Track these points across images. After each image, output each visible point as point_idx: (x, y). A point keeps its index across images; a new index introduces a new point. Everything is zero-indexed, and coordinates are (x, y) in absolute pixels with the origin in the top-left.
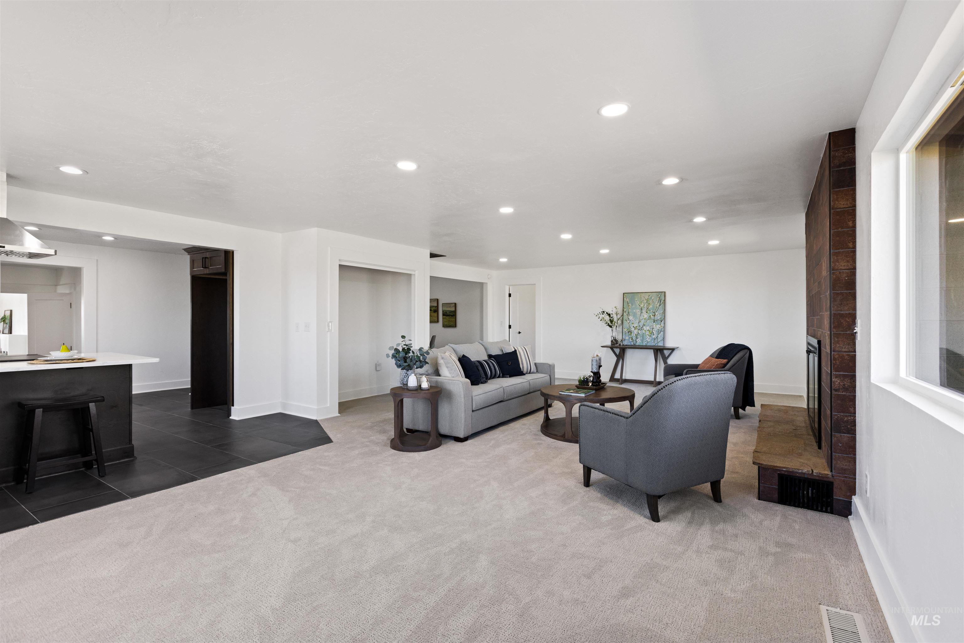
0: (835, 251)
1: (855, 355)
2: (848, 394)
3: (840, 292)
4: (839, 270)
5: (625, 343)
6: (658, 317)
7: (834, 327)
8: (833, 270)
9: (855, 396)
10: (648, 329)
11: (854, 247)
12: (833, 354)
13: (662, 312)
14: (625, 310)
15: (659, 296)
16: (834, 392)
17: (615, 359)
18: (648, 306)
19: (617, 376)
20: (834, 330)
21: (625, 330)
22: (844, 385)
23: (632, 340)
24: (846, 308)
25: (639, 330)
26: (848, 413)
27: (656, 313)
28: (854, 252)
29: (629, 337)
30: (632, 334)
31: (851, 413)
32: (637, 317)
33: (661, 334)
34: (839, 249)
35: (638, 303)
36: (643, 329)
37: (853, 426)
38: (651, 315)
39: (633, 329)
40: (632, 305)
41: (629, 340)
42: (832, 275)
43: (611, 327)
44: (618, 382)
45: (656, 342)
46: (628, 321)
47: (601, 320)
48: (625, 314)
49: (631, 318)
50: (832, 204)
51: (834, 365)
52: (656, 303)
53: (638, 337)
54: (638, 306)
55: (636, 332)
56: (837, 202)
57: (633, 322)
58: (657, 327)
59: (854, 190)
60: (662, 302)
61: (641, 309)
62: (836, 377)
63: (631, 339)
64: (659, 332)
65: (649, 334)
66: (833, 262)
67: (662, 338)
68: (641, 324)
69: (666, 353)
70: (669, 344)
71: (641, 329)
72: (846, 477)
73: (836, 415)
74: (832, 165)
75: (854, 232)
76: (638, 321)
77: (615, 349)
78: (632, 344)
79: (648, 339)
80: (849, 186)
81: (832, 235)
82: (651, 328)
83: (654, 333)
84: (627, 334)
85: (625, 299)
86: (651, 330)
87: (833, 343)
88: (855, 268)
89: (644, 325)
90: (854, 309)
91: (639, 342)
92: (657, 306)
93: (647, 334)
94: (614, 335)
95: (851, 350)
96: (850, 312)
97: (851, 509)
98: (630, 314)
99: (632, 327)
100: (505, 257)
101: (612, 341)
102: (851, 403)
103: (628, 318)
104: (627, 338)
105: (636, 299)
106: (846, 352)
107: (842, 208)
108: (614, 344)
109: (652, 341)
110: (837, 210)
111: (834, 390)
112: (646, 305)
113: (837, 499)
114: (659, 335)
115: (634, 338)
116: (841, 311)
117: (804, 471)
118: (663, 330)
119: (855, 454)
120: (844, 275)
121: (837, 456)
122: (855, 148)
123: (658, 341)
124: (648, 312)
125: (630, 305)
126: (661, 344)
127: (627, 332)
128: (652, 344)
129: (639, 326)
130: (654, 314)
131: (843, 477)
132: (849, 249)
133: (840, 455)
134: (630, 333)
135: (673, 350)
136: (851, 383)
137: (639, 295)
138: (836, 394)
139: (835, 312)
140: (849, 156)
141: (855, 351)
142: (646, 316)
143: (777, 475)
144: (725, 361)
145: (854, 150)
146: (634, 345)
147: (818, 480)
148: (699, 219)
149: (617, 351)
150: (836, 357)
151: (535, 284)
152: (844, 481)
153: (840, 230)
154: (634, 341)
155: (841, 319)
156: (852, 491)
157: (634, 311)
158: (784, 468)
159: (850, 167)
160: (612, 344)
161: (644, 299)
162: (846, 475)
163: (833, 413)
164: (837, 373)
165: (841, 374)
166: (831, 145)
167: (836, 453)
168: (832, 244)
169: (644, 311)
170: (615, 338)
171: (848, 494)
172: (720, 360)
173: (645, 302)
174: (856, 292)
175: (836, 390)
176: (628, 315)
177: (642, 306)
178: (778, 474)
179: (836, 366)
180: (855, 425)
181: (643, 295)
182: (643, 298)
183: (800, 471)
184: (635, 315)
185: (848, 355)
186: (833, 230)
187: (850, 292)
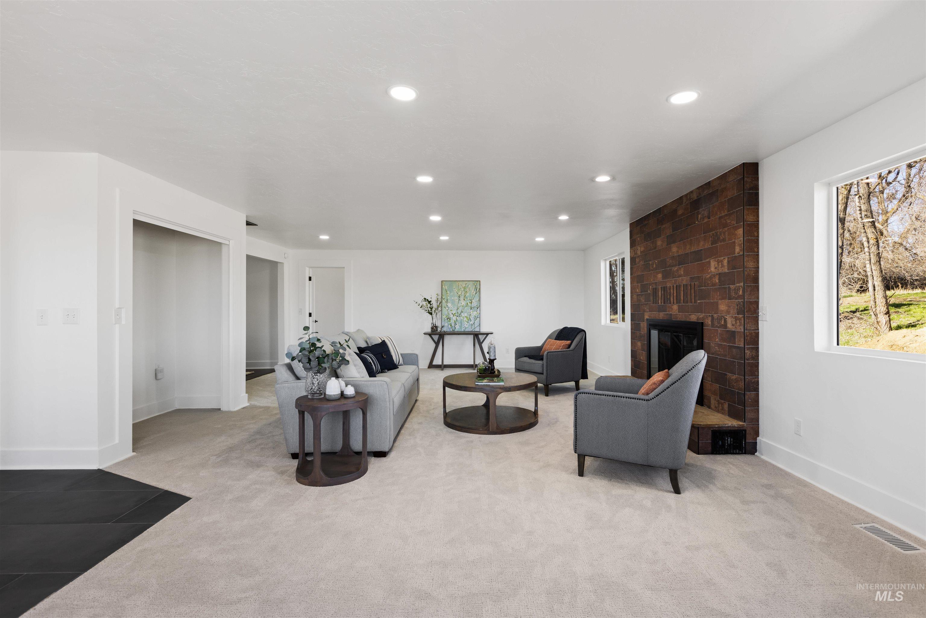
0: (747, 253)
1: (759, 332)
2: (754, 361)
3: (750, 285)
4: (749, 268)
5: (445, 329)
6: (475, 304)
7: (747, 311)
8: (746, 268)
9: (759, 362)
10: (465, 316)
11: (758, 252)
12: (746, 332)
13: (478, 299)
14: (443, 297)
15: (475, 285)
16: (746, 361)
17: (434, 345)
18: (465, 294)
19: (437, 361)
20: (746, 314)
21: (444, 317)
22: (752, 355)
23: (451, 327)
24: (753, 297)
25: (457, 316)
26: (754, 376)
27: (473, 301)
28: (758, 255)
29: (448, 324)
30: (451, 321)
31: (756, 376)
32: (455, 304)
33: (477, 320)
34: (749, 252)
35: (456, 290)
36: (461, 316)
37: (757, 385)
38: (468, 302)
39: (452, 316)
40: (450, 292)
41: (448, 326)
42: (745, 272)
43: (431, 314)
44: (440, 368)
45: (473, 327)
46: (447, 308)
47: (421, 307)
48: (443, 301)
49: (449, 305)
50: (745, 218)
51: (747, 340)
52: (473, 292)
53: (456, 323)
54: (456, 293)
55: (454, 318)
56: (748, 216)
57: (450, 308)
58: (474, 314)
59: (758, 209)
60: (478, 290)
61: (459, 296)
62: (748, 349)
63: (450, 325)
64: (476, 318)
65: (467, 320)
66: (746, 262)
67: (478, 324)
68: (459, 311)
69: (481, 337)
70: (484, 330)
71: (459, 316)
72: (753, 424)
73: (748, 378)
74: (745, 188)
75: (758, 240)
76: (456, 308)
77: (433, 336)
78: (452, 330)
79: (466, 324)
80: (755, 206)
81: (745, 241)
82: (468, 315)
83: (471, 319)
84: (446, 321)
85: (443, 286)
86: (469, 316)
87: (746, 324)
88: (758, 268)
89: (462, 312)
90: (758, 298)
91: (458, 329)
92: (474, 294)
93: (465, 320)
94: (434, 322)
95: (756, 328)
96: (755, 300)
97: (756, 448)
98: (449, 301)
99: (451, 314)
100: (328, 235)
101: (432, 328)
102: (756, 368)
103: (447, 306)
104: (446, 325)
105: (454, 287)
106: (753, 330)
107: (751, 222)
108: (435, 331)
109: (470, 327)
110: (748, 223)
111: (746, 359)
112: (463, 293)
113: (748, 442)
114: (475, 322)
115: (453, 325)
116: (750, 299)
117: (729, 425)
118: (478, 317)
119: (758, 406)
120: (752, 272)
121: (748, 409)
122: (758, 177)
123: (475, 327)
124: (466, 299)
125: (448, 292)
126: (477, 330)
127: (446, 318)
128: (469, 329)
129: (458, 313)
130: (471, 301)
131: (751, 425)
132: (755, 253)
133: (750, 408)
134: (448, 320)
135: (487, 334)
136: (756, 353)
137: (457, 283)
138: (748, 362)
139: (747, 300)
140: (755, 183)
141: (758, 330)
142: (463, 303)
143: (710, 431)
144: (568, 342)
145: (757, 179)
146: (453, 331)
147: (737, 430)
148: (564, 217)
149: (436, 337)
150: (748, 334)
151: (344, 268)
152: (752, 428)
153: (750, 238)
154: (453, 327)
155: (750, 306)
156: (757, 434)
157: (453, 298)
158: (716, 425)
159: (756, 192)
160: (432, 331)
161: (462, 287)
162: (753, 423)
163: (746, 377)
164: (748, 346)
165: (750, 347)
166: (745, 172)
167: (748, 407)
168: (745, 248)
169: (462, 298)
170: (435, 325)
171: (755, 437)
172: (563, 341)
173: (463, 290)
174: (759, 285)
175: (748, 360)
176: (447, 302)
177: (460, 293)
178: (712, 430)
179: (747, 341)
180: (758, 385)
181: (460, 283)
182: (460, 286)
183: (727, 425)
184: (453, 303)
185: (754, 332)
186: (746, 237)
187: (755, 285)
